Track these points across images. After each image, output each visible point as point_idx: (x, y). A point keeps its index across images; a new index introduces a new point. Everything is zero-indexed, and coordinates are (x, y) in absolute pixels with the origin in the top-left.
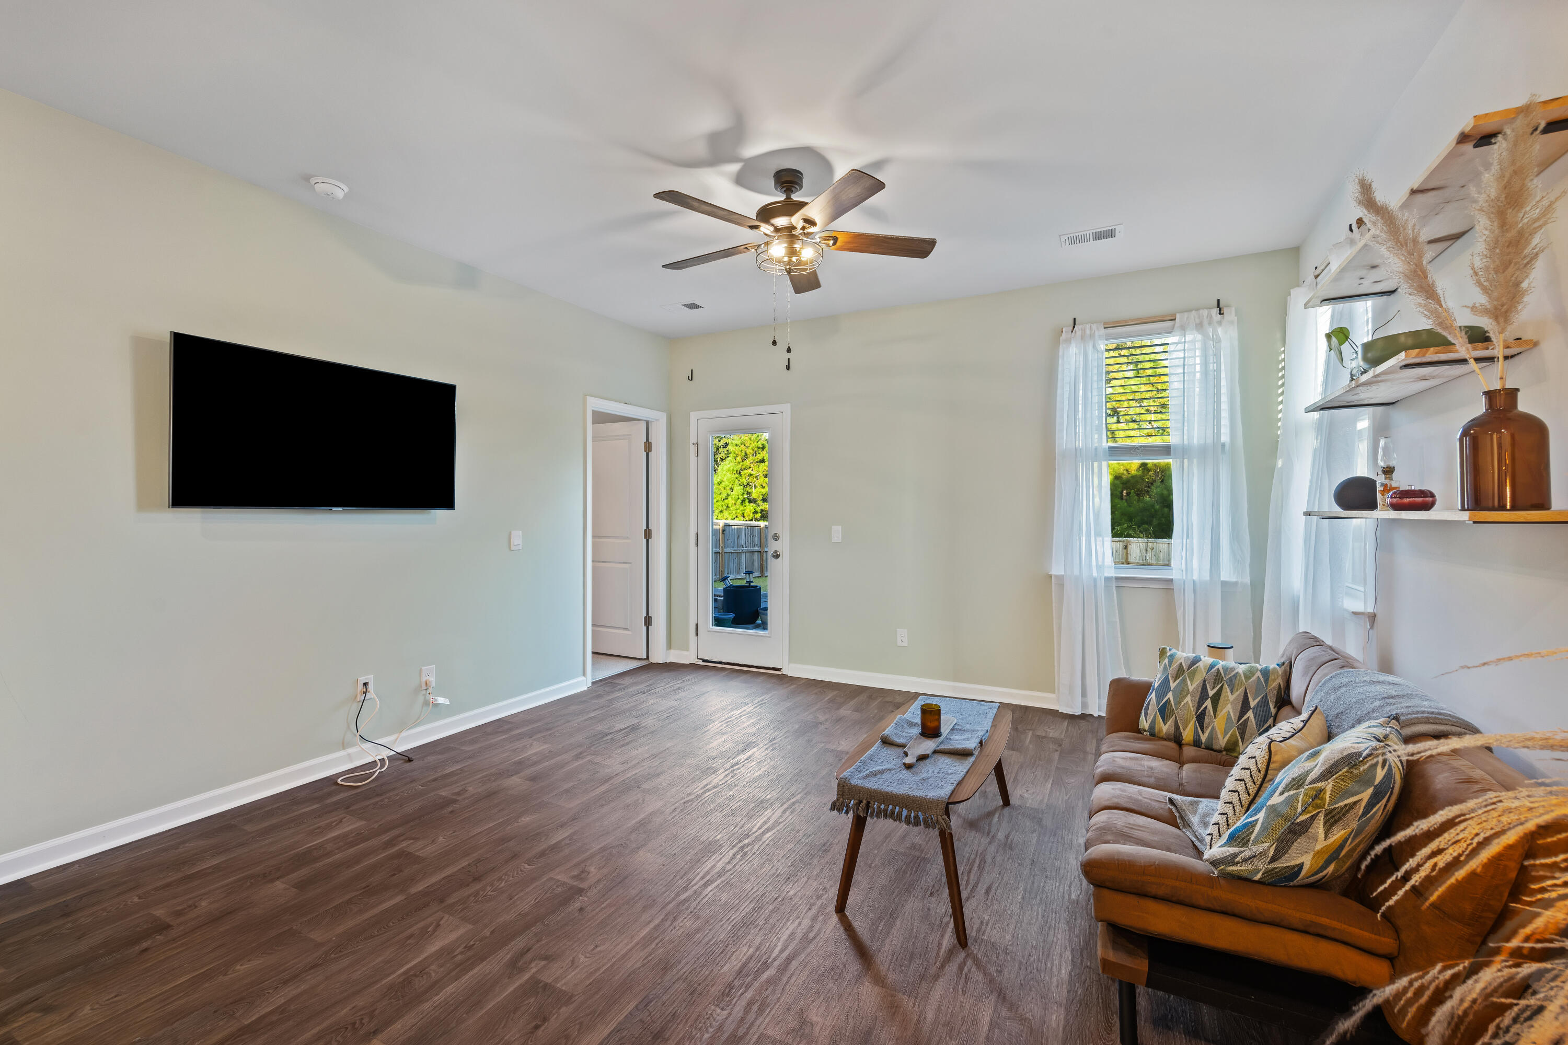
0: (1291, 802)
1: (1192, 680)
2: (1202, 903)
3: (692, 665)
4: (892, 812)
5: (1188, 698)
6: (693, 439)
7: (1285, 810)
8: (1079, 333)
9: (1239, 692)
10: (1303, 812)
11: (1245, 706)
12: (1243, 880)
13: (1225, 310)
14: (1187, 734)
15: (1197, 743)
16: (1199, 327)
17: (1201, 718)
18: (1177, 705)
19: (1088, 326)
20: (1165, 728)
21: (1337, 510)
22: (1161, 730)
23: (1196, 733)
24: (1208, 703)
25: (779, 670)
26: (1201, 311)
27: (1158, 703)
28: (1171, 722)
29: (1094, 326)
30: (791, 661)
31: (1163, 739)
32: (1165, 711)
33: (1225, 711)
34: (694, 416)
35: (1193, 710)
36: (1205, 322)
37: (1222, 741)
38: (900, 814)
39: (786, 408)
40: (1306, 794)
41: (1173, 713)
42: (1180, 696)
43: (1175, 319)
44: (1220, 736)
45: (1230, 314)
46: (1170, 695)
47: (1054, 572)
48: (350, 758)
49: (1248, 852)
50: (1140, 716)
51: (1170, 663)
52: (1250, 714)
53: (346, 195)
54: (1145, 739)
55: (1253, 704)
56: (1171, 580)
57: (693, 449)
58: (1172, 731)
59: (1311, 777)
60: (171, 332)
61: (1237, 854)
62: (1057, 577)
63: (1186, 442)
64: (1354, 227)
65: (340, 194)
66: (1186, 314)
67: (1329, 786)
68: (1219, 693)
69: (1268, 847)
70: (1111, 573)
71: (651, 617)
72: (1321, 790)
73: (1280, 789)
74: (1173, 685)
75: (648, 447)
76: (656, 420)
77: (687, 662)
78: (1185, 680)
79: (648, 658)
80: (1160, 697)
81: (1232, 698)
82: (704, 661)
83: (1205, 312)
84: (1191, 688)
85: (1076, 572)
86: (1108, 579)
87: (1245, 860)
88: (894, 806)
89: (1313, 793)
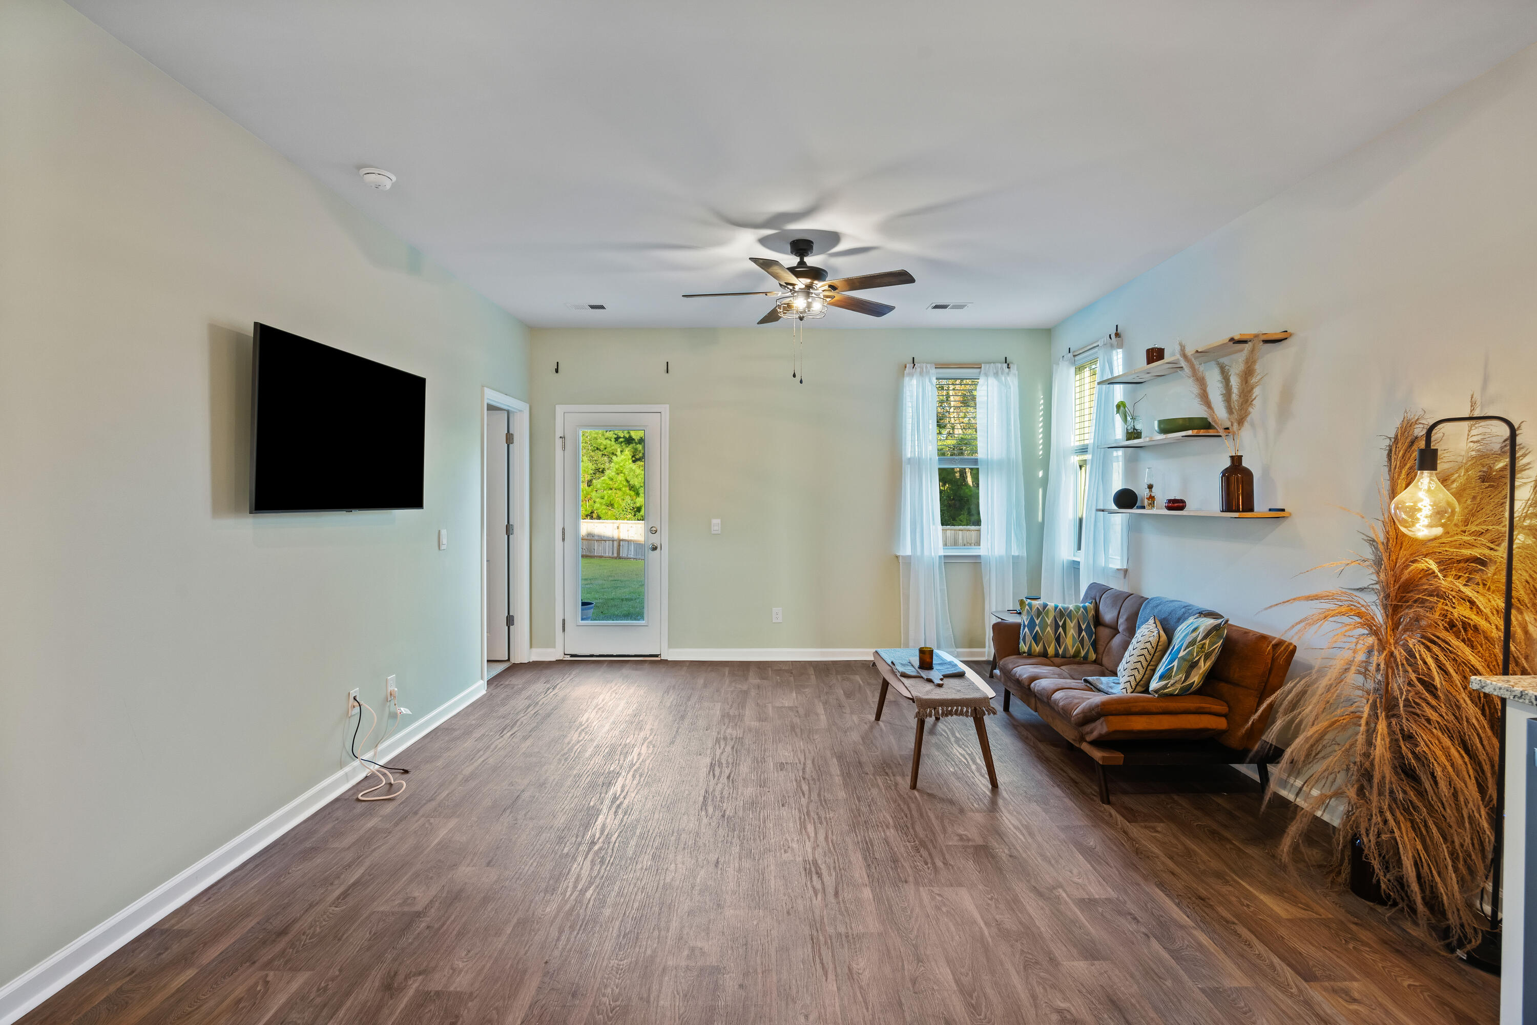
0: (1191, 653)
1: (1048, 617)
2: (1154, 710)
3: (559, 662)
4: (957, 710)
5: (1049, 629)
6: (559, 433)
7: (1189, 657)
8: (918, 370)
9: (1075, 621)
10: (1197, 655)
11: (1080, 630)
12: (1171, 695)
13: (1011, 365)
14: (1051, 651)
15: (1057, 655)
16: (996, 374)
17: (1058, 640)
18: (1043, 633)
19: (924, 365)
20: (1037, 649)
21: (1114, 507)
22: (1035, 650)
23: (1056, 650)
24: (1061, 630)
25: (656, 656)
26: (997, 364)
27: (1031, 634)
28: (1041, 645)
29: (929, 366)
30: (670, 646)
31: (1036, 656)
32: (1036, 638)
33: (1071, 633)
34: (560, 410)
35: (1053, 635)
36: (1000, 372)
37: (1072, 651)
38: (962, 710)
39: (665, 409)
40: (1198, 647)
41: (1041, 639)
42: (1043, 628)
43: (980, 368)
44: (1070, 648)
45: (1014, 368)
46: (1037, 628)
47: (901, 553)
48: (347, 777)
49: (1172, 681)
50: (1019, 643)
51: (1031, 608)
52: (1084, 633)
53: (394, 185)
54: (1025, 657)
55: (1083, 627)
56: (979, 556)
57: (559, 442)
58: (1042, 650)
59: (1199, 639)
60: (256, 324)
61: (1168, 683)
62: (904, 557)
63: (989, 457)
64: (1113, 336)
65: (388, 184)
66: (988, 365)
67: (1207, 641)
68: (1064, 623)
69: (1182, 676)
70: (942, 553)
71: (513, 616)
72: (1204, 644)
73: (1183, 649)
74: (1037, 622)
75: (509, 438)
76: (520, 411)
77: (553, 659)
78: (1043, 617)
79: (509, 660)
80: (1031, 630)
81: (1072, 625)
82: (572, 656)
83: (999, 365)
84: (1049, 622)
85: (919, 553)
86: (940, 557)
87: (1172, 685)
88: (952, 707)
89: (1200, 646)
